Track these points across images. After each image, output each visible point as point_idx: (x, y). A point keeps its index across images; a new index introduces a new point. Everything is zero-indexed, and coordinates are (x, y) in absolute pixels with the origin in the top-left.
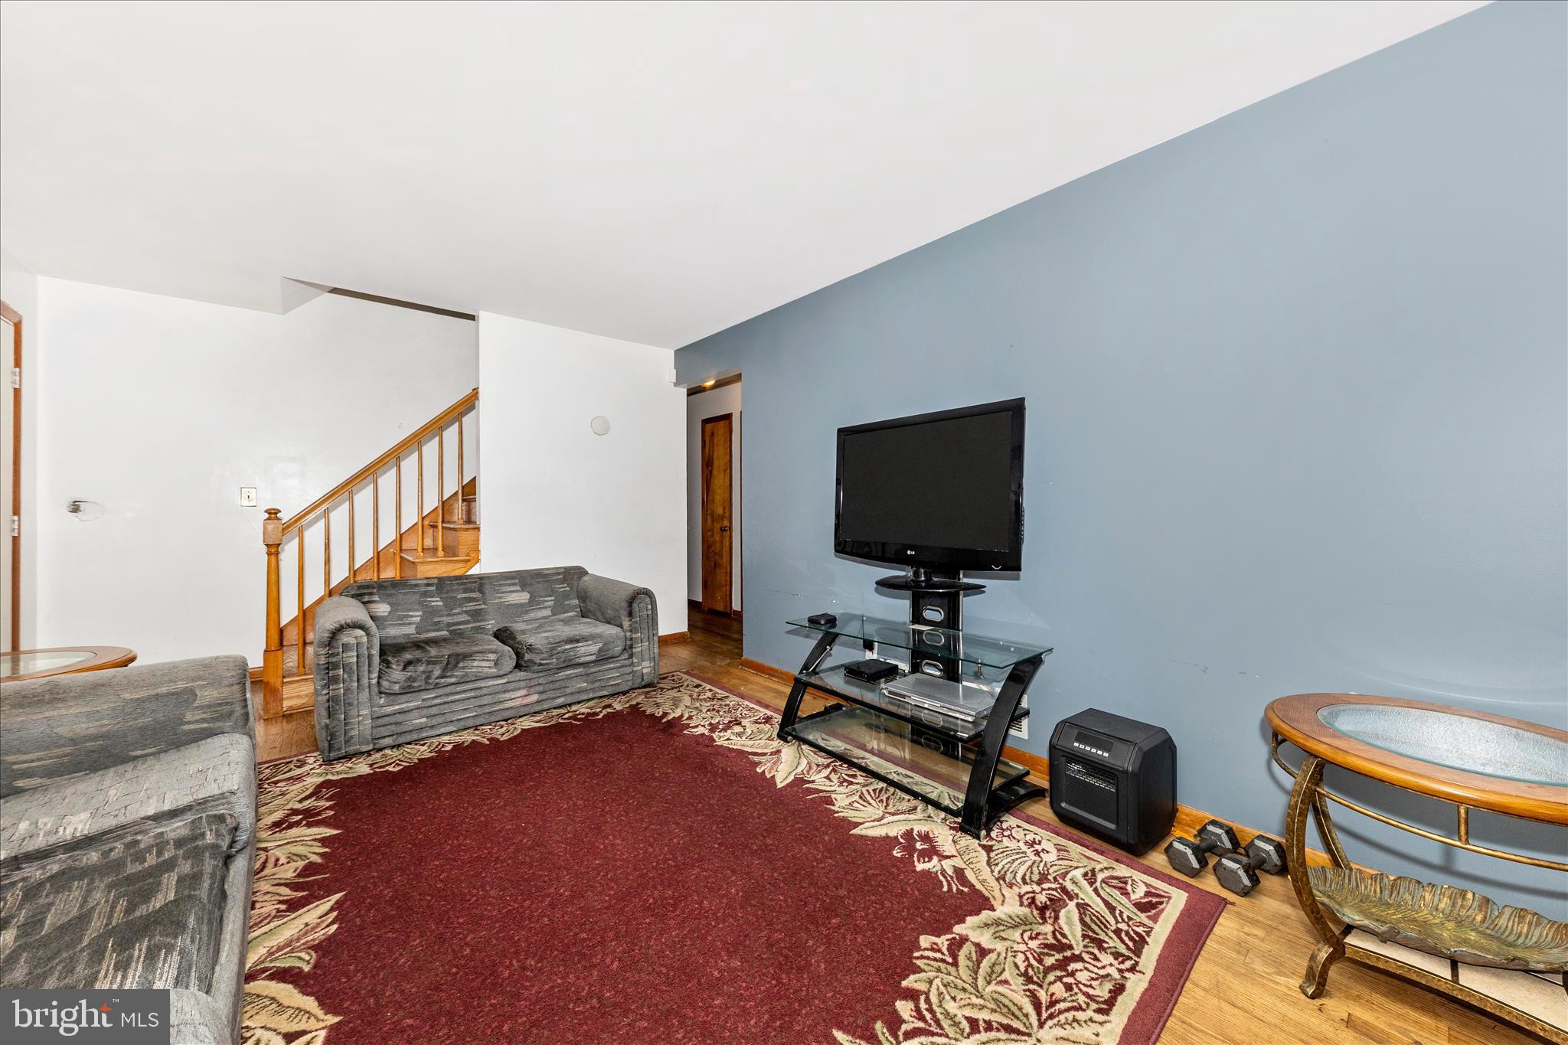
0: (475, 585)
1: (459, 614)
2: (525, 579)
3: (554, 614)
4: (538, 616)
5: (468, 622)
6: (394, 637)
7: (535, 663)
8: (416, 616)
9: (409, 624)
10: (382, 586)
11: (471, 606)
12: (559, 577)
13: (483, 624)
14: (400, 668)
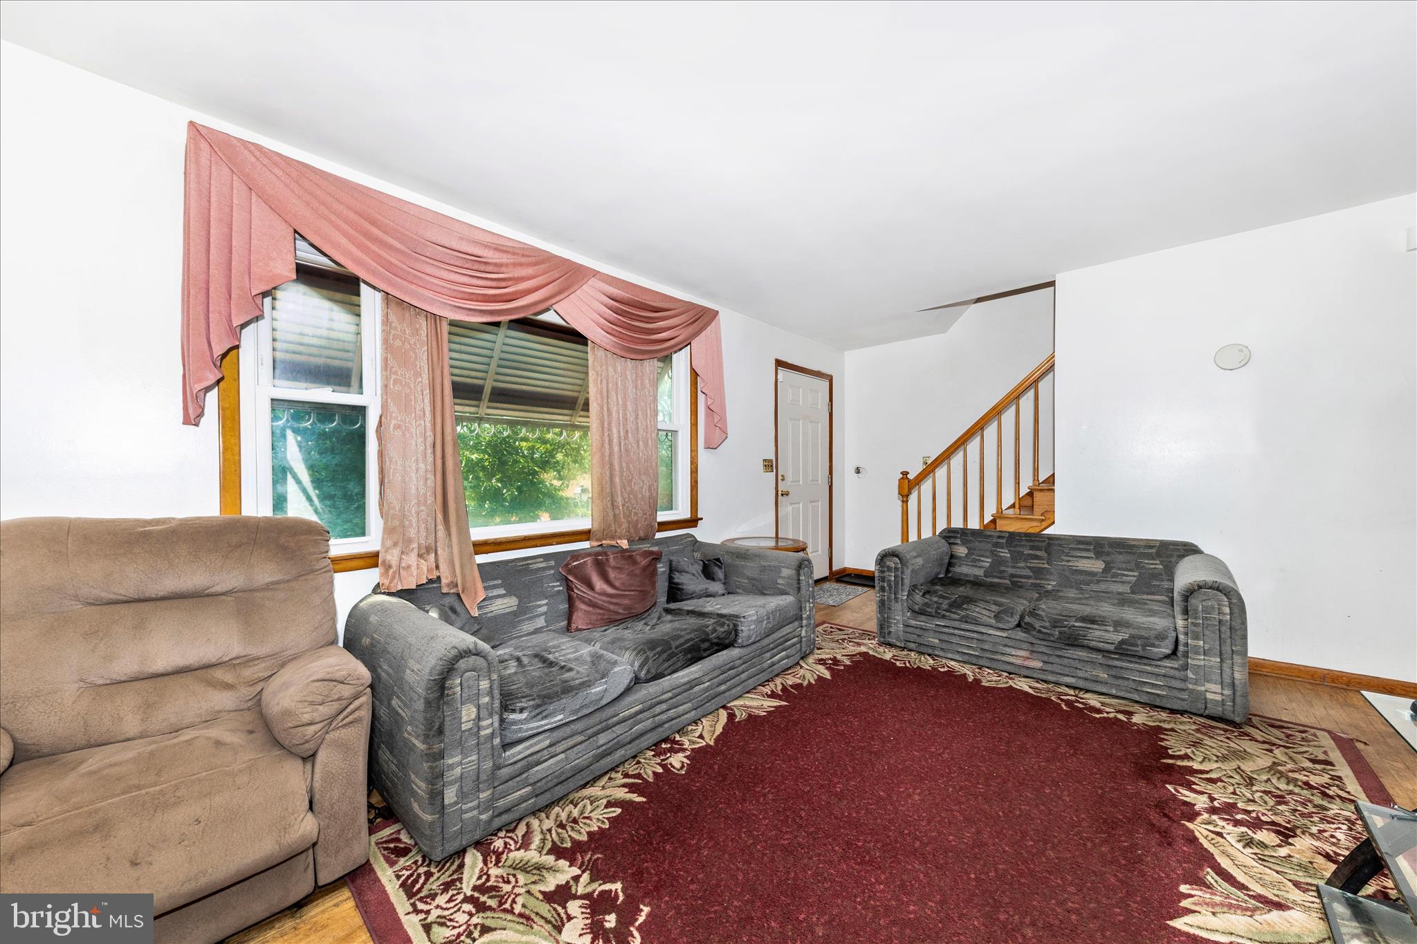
0: (1044, 544)
1: (1023, 568)
2: (1099, 546)
3: (1133, 592)
4: (1110, 590)
5: (1028, 577)
6: (967, 575)
7: (1035, 629)
8: (987, 562)
9: (980, 567)
10: (965, 533)
11: (1035, 563)
12: (1150, 551)
13: (1043, 582)
14: (921, 594)
